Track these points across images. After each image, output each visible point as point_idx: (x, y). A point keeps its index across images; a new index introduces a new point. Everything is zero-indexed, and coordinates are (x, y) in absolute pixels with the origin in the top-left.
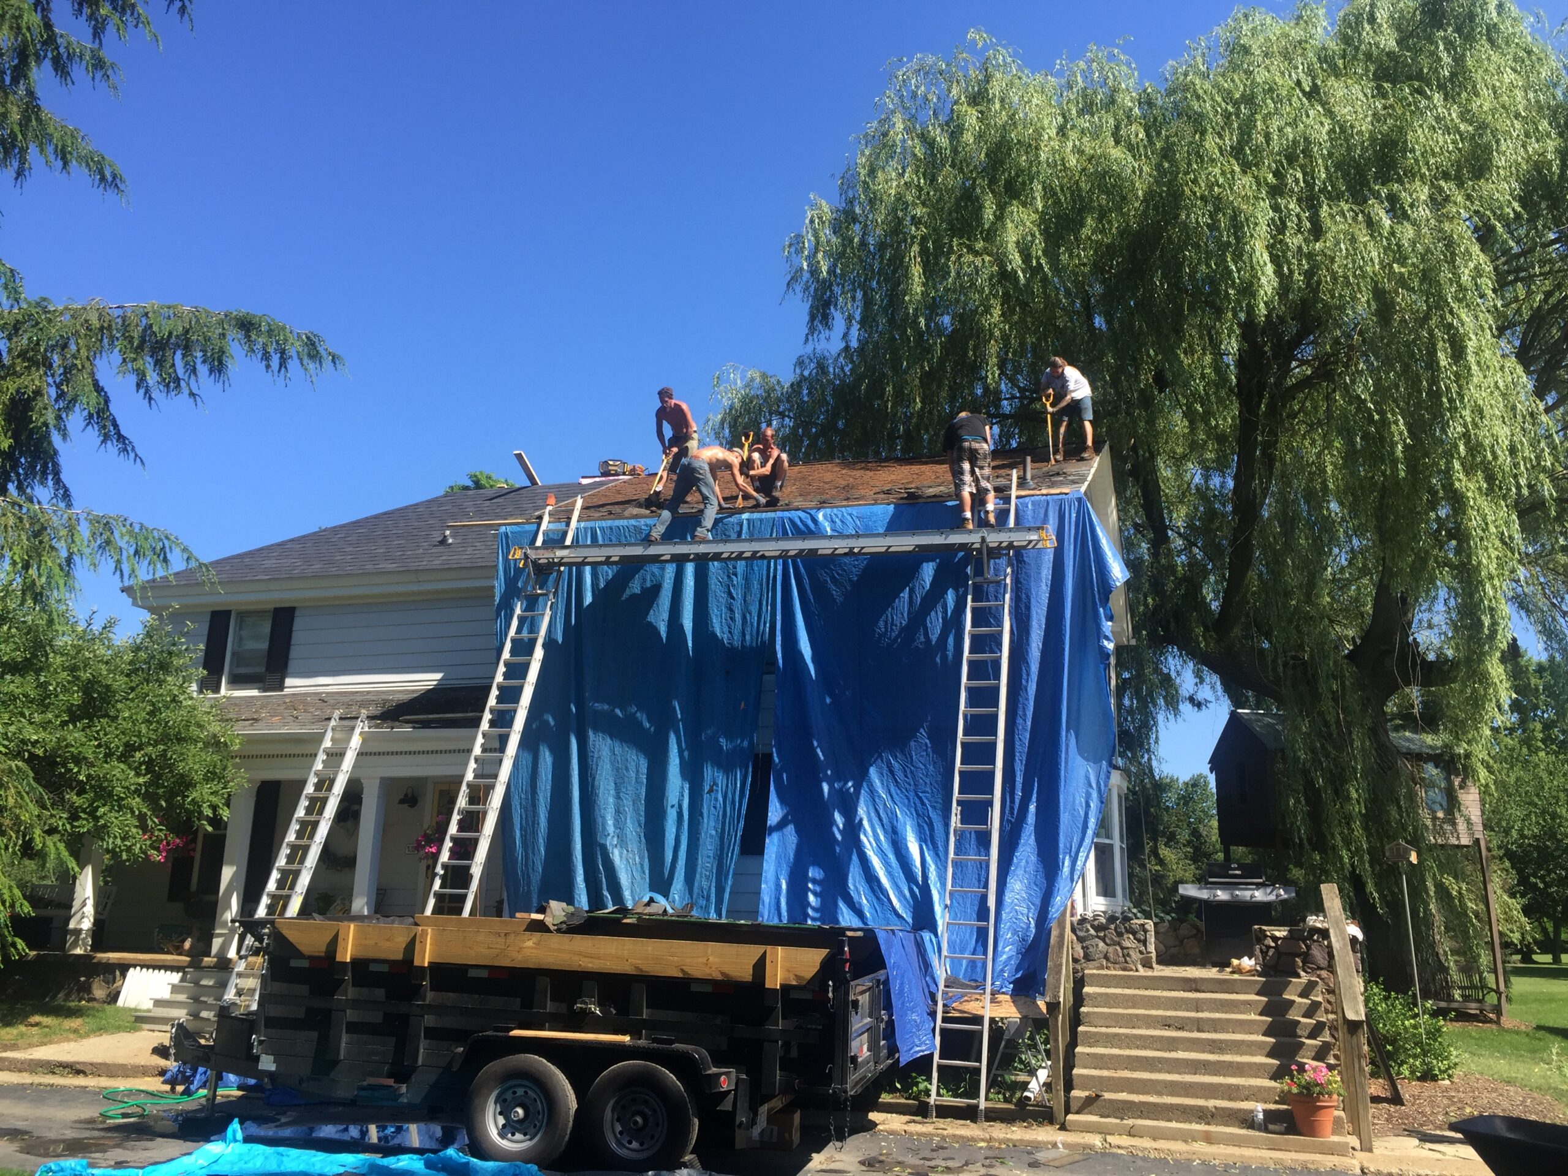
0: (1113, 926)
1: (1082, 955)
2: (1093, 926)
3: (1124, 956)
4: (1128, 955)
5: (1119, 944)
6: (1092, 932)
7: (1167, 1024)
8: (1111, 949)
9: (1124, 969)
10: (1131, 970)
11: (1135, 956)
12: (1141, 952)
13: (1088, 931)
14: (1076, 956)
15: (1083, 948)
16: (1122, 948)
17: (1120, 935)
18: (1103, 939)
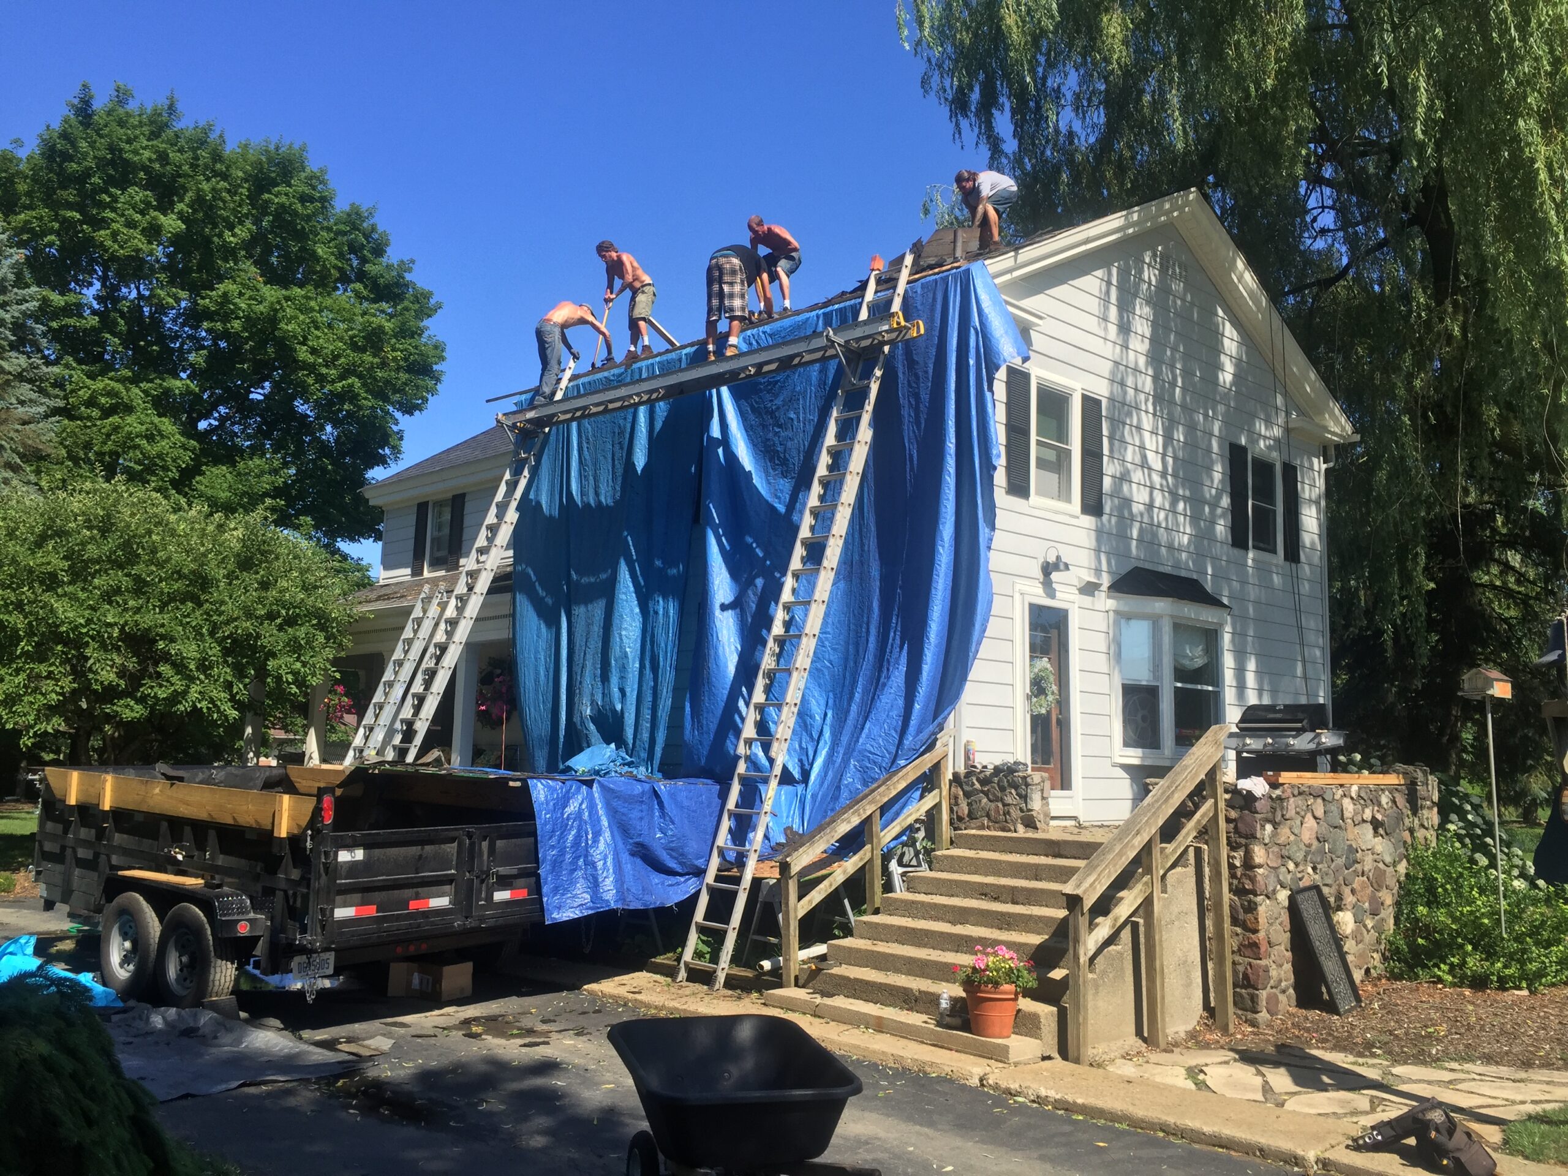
0: (996, 779)
1: (966, 812)
2: (978, 780)
3: (1004, 814)
4: (1009, 813)
5: (1002, 800)
6: (977, 786)
7: (983, 892)
8: (993, 805)
9: (1003, 830)
10: (1010, 830)
11: (1015, 813)
12: (1021, 810)
13: (973, 784)
14: (960, 814)
15: (969, 804)
16: (1004, 805)
17: (1002, 789)
18: (986, 794)
